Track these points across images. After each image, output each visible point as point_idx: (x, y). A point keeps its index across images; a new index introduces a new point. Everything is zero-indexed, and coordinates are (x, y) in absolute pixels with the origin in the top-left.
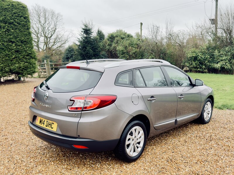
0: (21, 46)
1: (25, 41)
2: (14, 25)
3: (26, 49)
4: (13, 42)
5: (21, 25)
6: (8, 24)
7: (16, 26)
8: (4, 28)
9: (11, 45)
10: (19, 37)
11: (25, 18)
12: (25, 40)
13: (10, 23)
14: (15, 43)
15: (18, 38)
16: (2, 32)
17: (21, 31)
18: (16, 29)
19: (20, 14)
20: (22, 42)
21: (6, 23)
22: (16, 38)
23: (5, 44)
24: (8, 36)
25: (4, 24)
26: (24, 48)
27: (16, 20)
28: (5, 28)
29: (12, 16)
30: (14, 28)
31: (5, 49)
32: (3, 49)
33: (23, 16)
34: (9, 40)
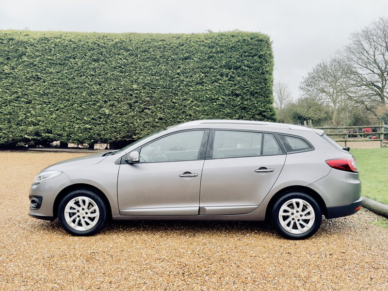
0: (249, 101)
1: (257, 93)
2: (242, 70)
3: (256, 105)
4: (237, 95)
5: (252, 69)
6: (234, 69)
7: (245, 70)
8: (227, 76)
9: (234, 100)
10: (247, 87)
11: (260, 57)
12: (256, 91)
13: (236, 68)
14: (242, 96)
15: (246, 89)
16: (224, 81)
17: (251, 78)
18: (244, 75)
19: (252, 52)
20: (252, 94)
21: (230, 69)
22: (242, 88)
23: (227, 98)
24: (231, 86)
25: (227, 70)
26: (254, 103)
27: (246, 62)
28: (229, 75)
29: (241, 56)
30: (242, 74)
31: (226, 105)
32: (223, 105)
33: (257, 55)
34: (232, 92)
